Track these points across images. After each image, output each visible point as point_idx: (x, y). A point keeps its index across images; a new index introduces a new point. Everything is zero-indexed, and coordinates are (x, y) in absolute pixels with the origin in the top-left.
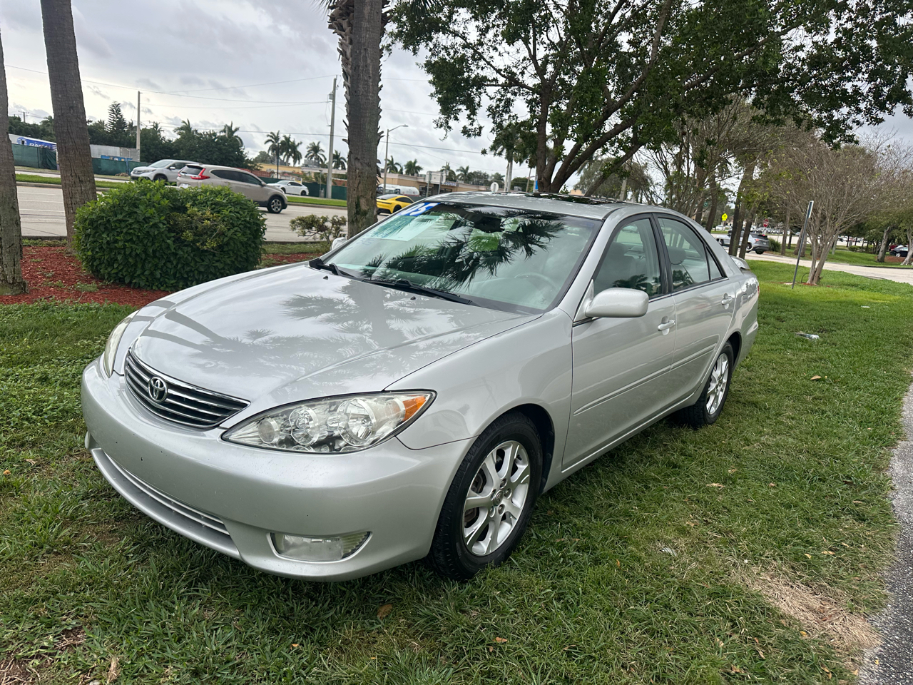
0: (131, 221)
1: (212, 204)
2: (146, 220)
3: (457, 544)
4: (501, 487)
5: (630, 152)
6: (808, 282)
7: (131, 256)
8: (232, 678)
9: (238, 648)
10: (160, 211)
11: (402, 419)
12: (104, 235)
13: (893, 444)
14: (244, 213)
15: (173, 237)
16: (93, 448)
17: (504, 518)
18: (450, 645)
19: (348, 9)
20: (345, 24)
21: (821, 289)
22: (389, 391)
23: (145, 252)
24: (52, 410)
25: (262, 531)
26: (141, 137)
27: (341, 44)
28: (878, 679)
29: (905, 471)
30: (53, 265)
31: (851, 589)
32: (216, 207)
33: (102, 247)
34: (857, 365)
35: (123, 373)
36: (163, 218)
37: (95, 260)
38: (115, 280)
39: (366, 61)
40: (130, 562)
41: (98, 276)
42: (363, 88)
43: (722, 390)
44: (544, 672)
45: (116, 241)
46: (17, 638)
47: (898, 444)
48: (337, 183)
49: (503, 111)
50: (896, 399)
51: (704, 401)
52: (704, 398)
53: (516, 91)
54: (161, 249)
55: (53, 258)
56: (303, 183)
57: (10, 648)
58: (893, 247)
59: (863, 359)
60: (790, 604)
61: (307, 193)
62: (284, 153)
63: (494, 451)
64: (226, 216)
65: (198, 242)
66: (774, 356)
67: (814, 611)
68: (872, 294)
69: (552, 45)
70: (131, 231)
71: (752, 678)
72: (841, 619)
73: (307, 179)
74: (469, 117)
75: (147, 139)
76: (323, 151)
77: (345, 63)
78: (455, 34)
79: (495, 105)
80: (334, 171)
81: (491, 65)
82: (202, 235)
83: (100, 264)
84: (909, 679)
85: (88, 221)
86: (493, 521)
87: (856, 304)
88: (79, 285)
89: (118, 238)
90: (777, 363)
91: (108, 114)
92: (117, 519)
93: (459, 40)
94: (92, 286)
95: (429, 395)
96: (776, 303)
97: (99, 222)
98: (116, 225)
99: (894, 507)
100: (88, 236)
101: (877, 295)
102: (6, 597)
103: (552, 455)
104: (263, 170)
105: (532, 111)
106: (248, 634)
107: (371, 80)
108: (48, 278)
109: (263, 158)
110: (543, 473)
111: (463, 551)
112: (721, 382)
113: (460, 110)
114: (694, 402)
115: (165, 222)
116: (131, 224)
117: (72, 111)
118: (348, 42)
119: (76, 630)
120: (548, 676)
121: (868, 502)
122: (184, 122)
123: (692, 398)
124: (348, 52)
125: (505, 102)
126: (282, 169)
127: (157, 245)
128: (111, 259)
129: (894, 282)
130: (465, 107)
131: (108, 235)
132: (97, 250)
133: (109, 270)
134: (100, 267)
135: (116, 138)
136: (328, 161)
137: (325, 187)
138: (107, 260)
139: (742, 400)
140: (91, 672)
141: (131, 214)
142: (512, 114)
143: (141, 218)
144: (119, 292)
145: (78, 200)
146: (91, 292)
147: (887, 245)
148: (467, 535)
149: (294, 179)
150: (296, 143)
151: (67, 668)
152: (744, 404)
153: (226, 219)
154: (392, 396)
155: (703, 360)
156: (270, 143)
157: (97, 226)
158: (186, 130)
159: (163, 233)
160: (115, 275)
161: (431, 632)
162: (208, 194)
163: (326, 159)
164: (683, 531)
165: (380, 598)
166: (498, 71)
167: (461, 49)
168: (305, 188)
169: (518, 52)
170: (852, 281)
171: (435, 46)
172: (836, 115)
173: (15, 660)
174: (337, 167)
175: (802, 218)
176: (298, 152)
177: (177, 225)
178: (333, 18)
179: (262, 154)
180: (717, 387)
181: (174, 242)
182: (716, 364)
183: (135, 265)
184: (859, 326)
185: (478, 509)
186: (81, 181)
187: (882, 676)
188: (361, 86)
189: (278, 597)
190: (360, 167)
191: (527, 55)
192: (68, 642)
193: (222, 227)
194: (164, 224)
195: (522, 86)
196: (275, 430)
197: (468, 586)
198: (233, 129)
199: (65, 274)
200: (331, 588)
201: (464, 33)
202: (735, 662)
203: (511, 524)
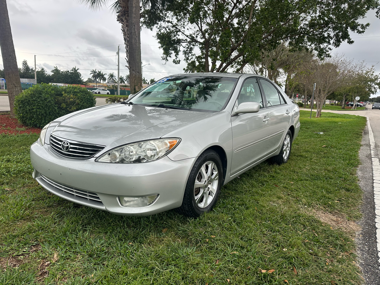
0: (39, 100)
1: (73, 92)
2: (45, 99)
3: (193, 201)
4: (208, 180)
5: (243, 66)
6: (316, 116)
7: (40, 115)
8: (106, 256)
9: (106, 246)
10: (51, 95)
11: (168, 149)
12: (28, 107)
13: (357, 166)
14: (87, 95)
15: (57, 106)
16: (36, 177)
17: (209, 194)
18: (193, 239)
19: (125, 12)
20: (124, 19)
21: (321, 118)
22: (162, 138)
23: (46, 113)
24: (14, 170)
25: (114, 196)
26: (37, 74)
27: (122, 27)
28: (362, 241)
29: (363, 175)
30: (5, 122)
31: (348, 213)
32: (75, 93)
33: (27, 112)
34: (339, 141)
35: (49, 143)
36: (52, 98)
37: (24, 118)
38: (33, 126)
39: (135, 30)
40: (56, 221)
41: (25, 124)
42: (134, 41)
43: (288, 150)
44: (232, 246)
45: (33, 109)
46: (12, 249)
47: (359, 166)
48: (122, 89)
49: (189, 52)
50: (356, 151)
51: (282, 153)
52: (282, 152)
53: (194, 44)
54: (52, 111)
55: (5, 119)
56: (108, 90)
57: (10, 253)
58: (347, 103)
59: (341, 139)
60: (325, 219)
61: (110, 93)
62: (99, 78)
63: (205, 165)
64: (79, 97)
65: (68, 108)
66: (307, 140)
67: (334, 221)
68: (341, 119)
69: (208, 24)
70: (40, 104)
71: (314, 243)
72: (345, 223)
73: (109, 88)
74: (176, 55)
75: (39, 75)
76: (115, 77)
77: (125, 35)
78: (168, 22)
79: (186, 50)
80: (120, 84)
81: (184, 34)
82: (69, 105)
83: (26, 119)
84: (374, 240)
85: (20, 101)
86: (205, 194)
87: (336, 122)
88: (17, 128)
89: (34, 107)
90: (308, 142)
91: (22, 65)
92: (48, 207)
93: (170, 24)
94: (23, 129)
95: (178, 140)
96: (304, 123)
97: (25, 101)
98: (32, 102)
99: (360, 186)
100: (20, 107)
101: (343, 119)
102: (5, 235)
103: (226, 169)
104: (90, 85)
105: (202, 52)
106: (110, 241)
107: (137, 38)
108: (3, 126)
109: (90, 81)
110: (223, 177)
111: (195, 205)
112: (288, 146)
113: (172, 53)
114: (278, 153)
115: (54, 100)
116: (39, 102)
117: (10, 57)
118: (125, 26)
119: (37, 245)
120: (234, 246)
121: (350, 185)
122: (55, 67)
123: (277, 152)
124: (126, 30)
125: (190, 49)
126: (98, 85)
127: (50, 109)
128: (31, 117)
129: (349, 115)
130: (174, 52)
131: (29, 107)
132: (25, 113)
133: (30, 121)
134: (26, 120)
135: (26, 75)
136: (117, 80)
137: (117, 90)
138: (29, 117)
139: (296, 155)
140: (46, 259)
141: (39, 97)
142: (193, 54)
143: (43, 99)
144: (35, 130)
145: (14, 94)
146: (23, 131)
147: (345, 102)
148: (196, 199)
149: (103, 88)
150: (104, 74)
151: (35, 258)
152: (297, 156)
153: (79, 98)
154: (164, 140)
155: (280, 135)
156: (92, 74)
157: (24, 103)
158: (56, 71)
159: (53, 104)
160: (33, 124)
161: (185, 236)
162: (71, 88)
163: (116, 80)
164: (279, 198)
165: (162, 226)
166: (187, 36)
167: (171, 28)
168: (108, 91)
169: (195, 28)
170: (333, 115)
171: (160, 27)
172: (322, 46)
173: (12, 257)
174: (121, 83)
175: (312, 91)
176: (104, 77)
177: (58, 101)
178: (118, 17)
179: (89, 79)
180: (286, 148)
181: (58, 108)
182: (285, 138)
183: (42, 119)
184: (338, 129)
185: (199, 188)
186: (16, 86)
187: (363, 240)
188: (133, 40)
189: (121, 228)
190: (135, 74)
191: (198, 29)
192: (34, 249)
193: (78, 101)
194: (53, 101)
195: (197, 42)
196: (118, 156)
197: (198, 219)
198: (76, 69)
199: (11, 125)
200: (142, 223)
201: (171, 21)
202: (306, 239)
203: (212, 196)
